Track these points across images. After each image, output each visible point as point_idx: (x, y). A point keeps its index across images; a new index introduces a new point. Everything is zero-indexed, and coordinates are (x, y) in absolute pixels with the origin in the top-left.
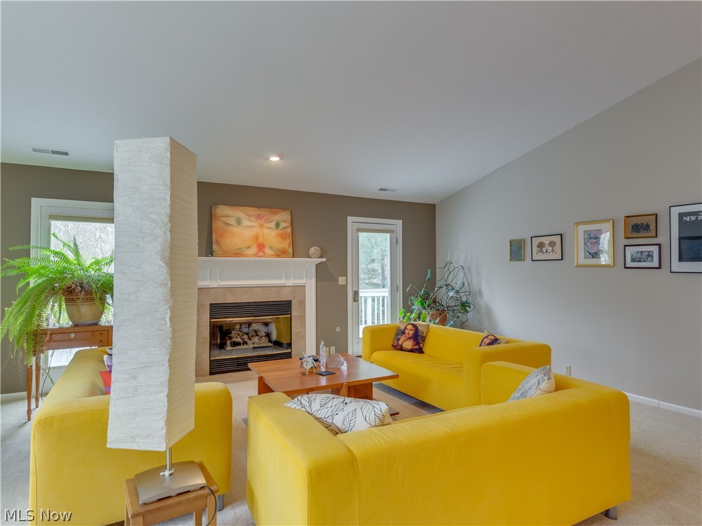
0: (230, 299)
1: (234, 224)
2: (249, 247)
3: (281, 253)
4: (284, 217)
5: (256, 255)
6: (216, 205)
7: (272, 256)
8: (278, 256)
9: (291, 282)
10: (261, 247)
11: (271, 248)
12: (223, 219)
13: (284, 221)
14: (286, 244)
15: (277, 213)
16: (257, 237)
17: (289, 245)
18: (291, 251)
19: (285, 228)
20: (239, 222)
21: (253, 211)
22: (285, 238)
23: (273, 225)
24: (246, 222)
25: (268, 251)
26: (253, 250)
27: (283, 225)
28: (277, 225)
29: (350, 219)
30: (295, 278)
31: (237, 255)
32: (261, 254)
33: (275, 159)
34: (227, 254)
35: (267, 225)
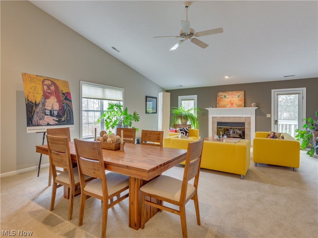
0: (223, 121)
1: (224, 97)
2: (228, 105)
3: (239, 106)
4: (241, 93)
5: (230, 107)
6: (218, 92)
7: (236, 107)
8: (238, 107)
9: (244, 116)
10: (232, 104)
11: (236, 104)
12: (220, 96)
13: (242, 95)
14: (242, 103)
15: (239, 92)
16: (231, 101)
17: (243, 103)
18: (243, 105)
19: (242, 97)
20: (225, 97)
21: (230, 93)
22: (241, 101)
23: (237, 96)
24: (227, 97)
25: (234, 105)
26: (229, 105)
27: (241, 96)
28: (239, 96)
29: (273, 91)
30: (246, 114)
31: (224, 107)
32: (232, 106)
33: (227, 77)
34: (221, 107)
35: (235, 97)
